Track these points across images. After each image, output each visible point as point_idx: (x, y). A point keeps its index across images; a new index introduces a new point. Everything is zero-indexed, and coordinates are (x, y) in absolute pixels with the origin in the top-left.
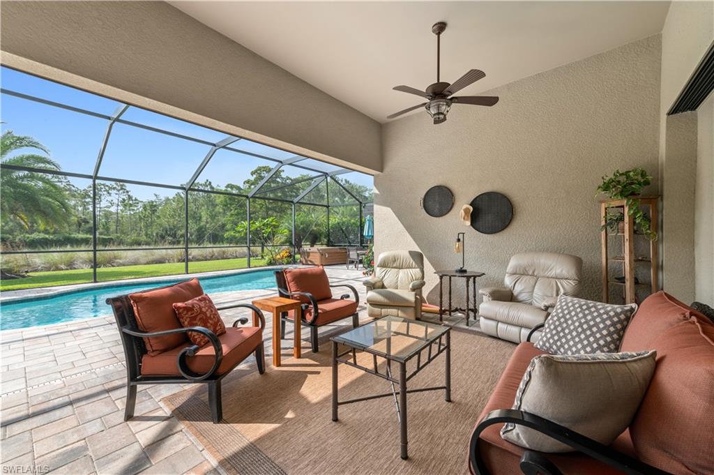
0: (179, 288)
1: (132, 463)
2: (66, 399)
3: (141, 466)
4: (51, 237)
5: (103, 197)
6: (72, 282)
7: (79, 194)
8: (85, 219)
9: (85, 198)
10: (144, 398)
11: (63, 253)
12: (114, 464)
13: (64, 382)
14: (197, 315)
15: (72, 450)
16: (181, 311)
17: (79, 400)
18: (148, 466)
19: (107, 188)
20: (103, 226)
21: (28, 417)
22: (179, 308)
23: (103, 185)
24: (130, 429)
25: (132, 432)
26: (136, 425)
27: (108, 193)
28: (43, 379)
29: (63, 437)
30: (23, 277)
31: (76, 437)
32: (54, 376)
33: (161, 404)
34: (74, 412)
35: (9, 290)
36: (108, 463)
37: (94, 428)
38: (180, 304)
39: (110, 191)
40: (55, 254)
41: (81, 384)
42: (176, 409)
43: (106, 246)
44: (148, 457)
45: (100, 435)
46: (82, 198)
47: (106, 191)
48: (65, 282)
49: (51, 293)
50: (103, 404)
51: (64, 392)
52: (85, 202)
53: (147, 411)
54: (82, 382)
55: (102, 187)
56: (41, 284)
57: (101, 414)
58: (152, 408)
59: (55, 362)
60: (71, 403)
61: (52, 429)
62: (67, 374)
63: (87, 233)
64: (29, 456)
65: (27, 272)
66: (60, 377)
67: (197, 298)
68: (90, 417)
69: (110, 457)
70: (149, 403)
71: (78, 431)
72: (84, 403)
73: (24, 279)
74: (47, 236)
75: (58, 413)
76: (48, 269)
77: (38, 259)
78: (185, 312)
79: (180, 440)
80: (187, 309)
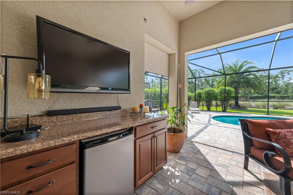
0: (276, 122)
1: (237, 182)
2: (232, 150)
3: (238, 185)
4: (260, 95)
5: (285, 77)
6: (259, 114)
7: (273, 77)
8: (276, 87)
9: (276, 78)
10: (256, 166)
11: (262, 102)
12: (232, 178)
13: (235, 145)
14: (282, 139)
15: (225, 165)
16: (270, 133)
17: (235, 152)
18: (241, 188)
19: (288, 72)
20: (285, 90)
21: (222, 149)
22: (270, 131)
23: (286, 70)
24: (244, 172)
25: (244, 174)
26: (247, 173)
27: (289, 74)
28: (231, 141)
29: (225, 160)
30: (246, 109)
31: (228, 162)
32: (234, 142)
33: (262, 173)
34: (232, 155)
35: (238, 113)
36: (231, 176)
37: (234, 163)
38: (270, 129)
39: (289, 73)
40: (259, 102)
41: (239, 148)
42: (267, 180)
43: (283, 100)
44: (243, 185)
45: (234, 166)
46: (275, 79)
47: (287, 73)
48: (257, 113)
49: (250, 116)
50: (241, 158)
51: (233, 148)
52: (276, 80)
53: (254, 171)
54: (240, 148)
55: (285, 71)
56: (248, 113)
57: (238, 161)
58: (257, 172)
59: (236, 138)
60: (233, 152)
61: (224, 156)
62: (238, 143)
63: (276, 94)
64: (216, 159)
65: (247, 108)
66: (235, 143)
67: (286, 130)
68: (235, 159)
69: (232, 175)
70: (257, 169)
71: (230, 161)
72: (236, 154)
73: (246, 110)
74: (259, 95)
75: (228, 153)
76: (255, 108)
77: (253, 104)
78: (273, 134)
79: (260, 192)
80: (275, 133)
